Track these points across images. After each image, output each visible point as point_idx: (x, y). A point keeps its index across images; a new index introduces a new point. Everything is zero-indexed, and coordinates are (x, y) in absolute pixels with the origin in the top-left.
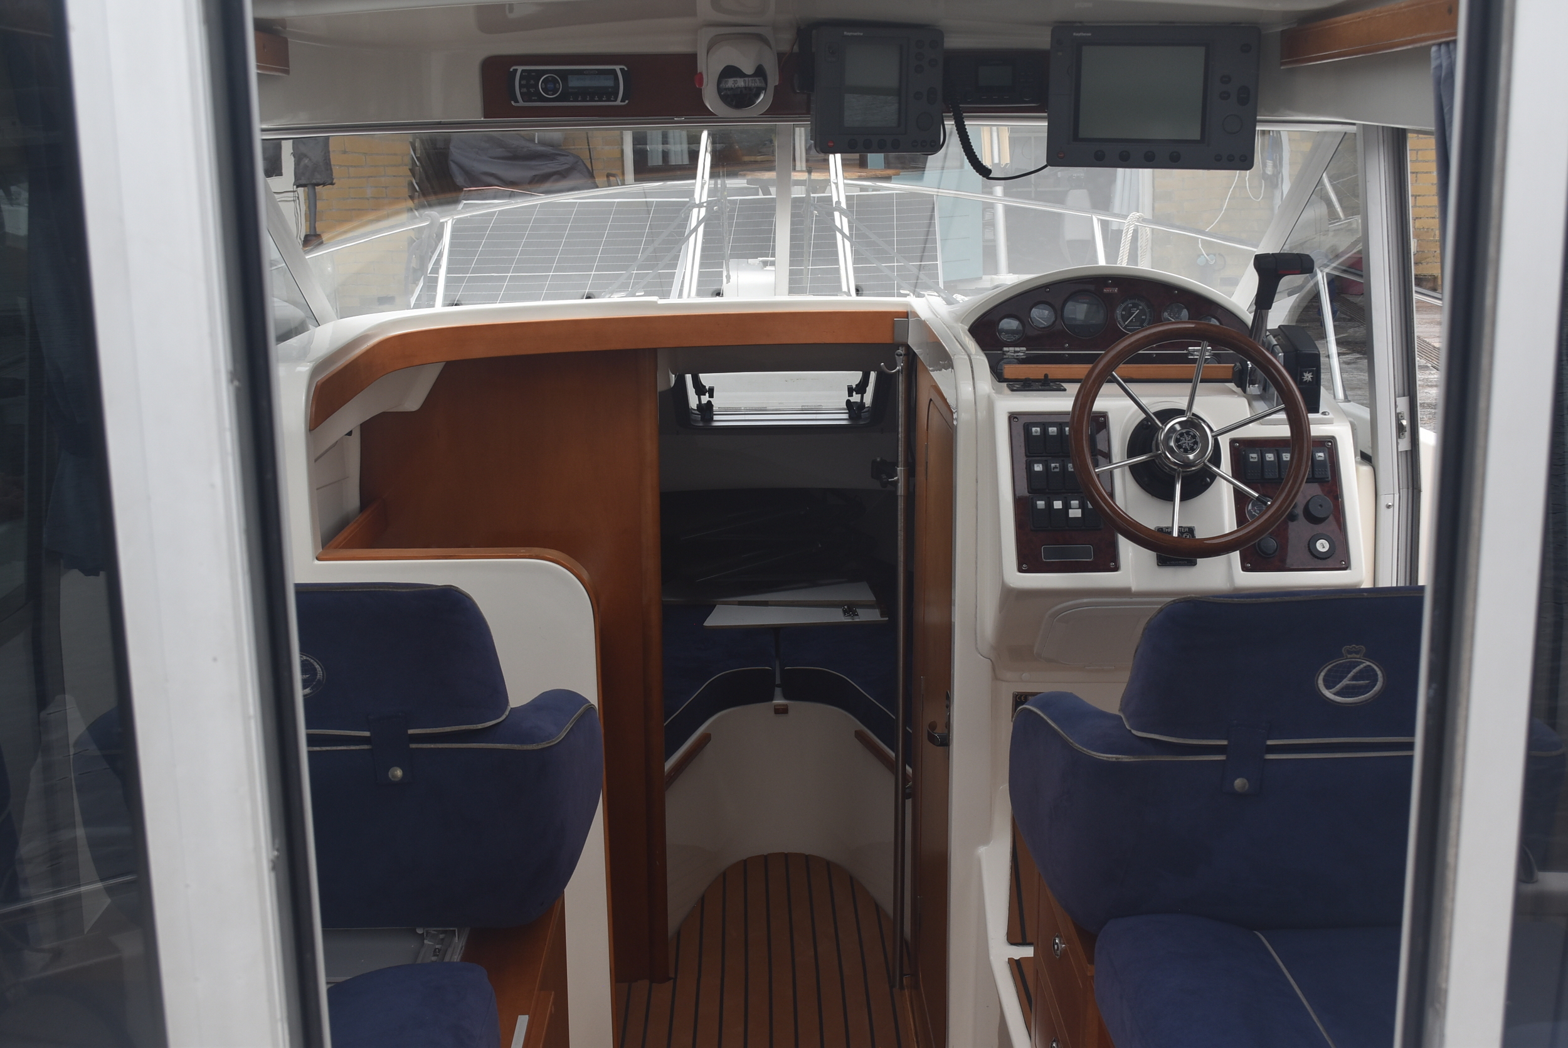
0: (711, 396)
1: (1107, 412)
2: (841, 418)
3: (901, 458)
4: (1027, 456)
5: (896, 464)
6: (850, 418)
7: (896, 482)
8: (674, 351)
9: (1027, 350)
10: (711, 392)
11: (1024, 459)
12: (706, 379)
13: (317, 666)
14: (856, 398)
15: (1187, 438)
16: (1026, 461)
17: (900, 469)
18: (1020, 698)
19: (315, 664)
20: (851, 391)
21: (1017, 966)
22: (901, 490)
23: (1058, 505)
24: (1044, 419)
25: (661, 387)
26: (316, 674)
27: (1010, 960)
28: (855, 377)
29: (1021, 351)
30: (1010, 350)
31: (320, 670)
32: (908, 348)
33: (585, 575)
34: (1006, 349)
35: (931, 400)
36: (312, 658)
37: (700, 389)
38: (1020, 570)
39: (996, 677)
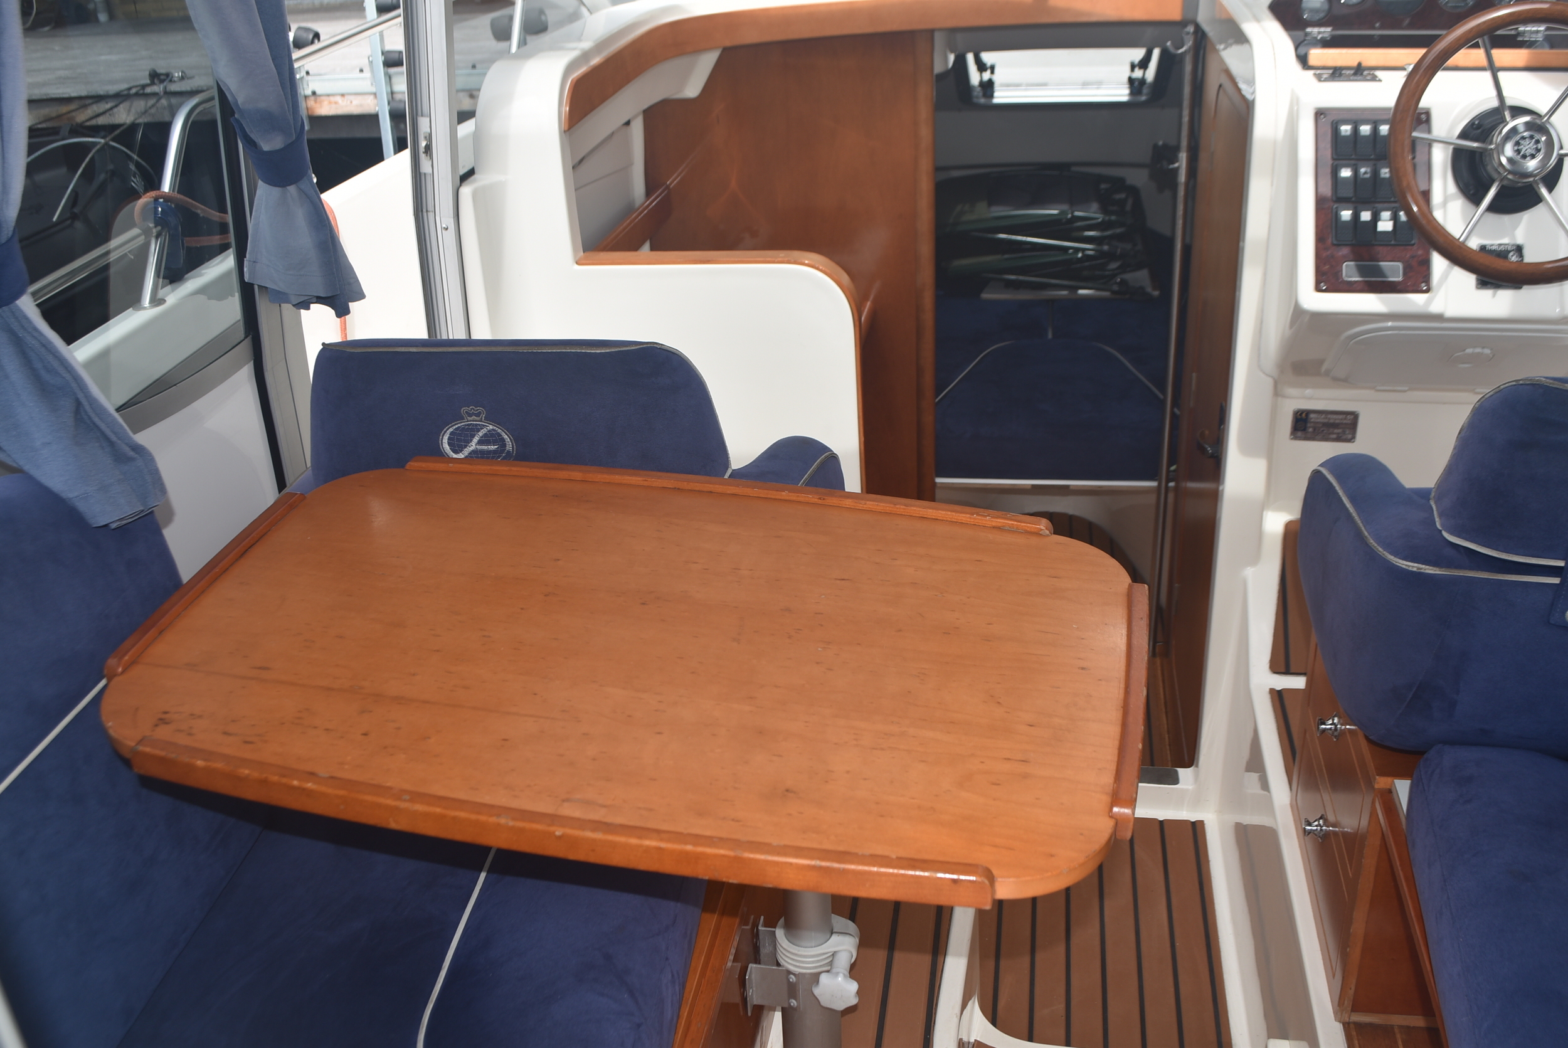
0: (992, 72)
1: (1429, 109)
2: (1122, 94)
3: (1184, 143)
4: (1333, 159)
5: (1177, 149)
6: (1132, 94)
7: (1177, 169)
8: (953, 31)
9: (1333, 30)
10: (992, 68)
11: (1330, 162)
12: (988, 57)
13: (506, 437)
14: (1138, 74)
15: (1531, 144)
16: (1332, 164)
17: (1183, 156)
18: (1301, 415)
19: (503, 434)
20: (1133, 67)
21: (1279, 698)
22: (1182, 177)
23: (1366, 216)
24: (1356, 117)
25: (938, 68)
26: (504, 445)
27: (1272, 691)
28: (1138, 54)
29: (1326, 31)
30: (1314, 31)
31: (509, 440)
32: (1198, 28)
33: (845, 278)
34: (1309, 30)
35: (1220, 86)
36: (499, 428)
37: (982, 67)
38: (1318, 289)
39: (1277, 393)
